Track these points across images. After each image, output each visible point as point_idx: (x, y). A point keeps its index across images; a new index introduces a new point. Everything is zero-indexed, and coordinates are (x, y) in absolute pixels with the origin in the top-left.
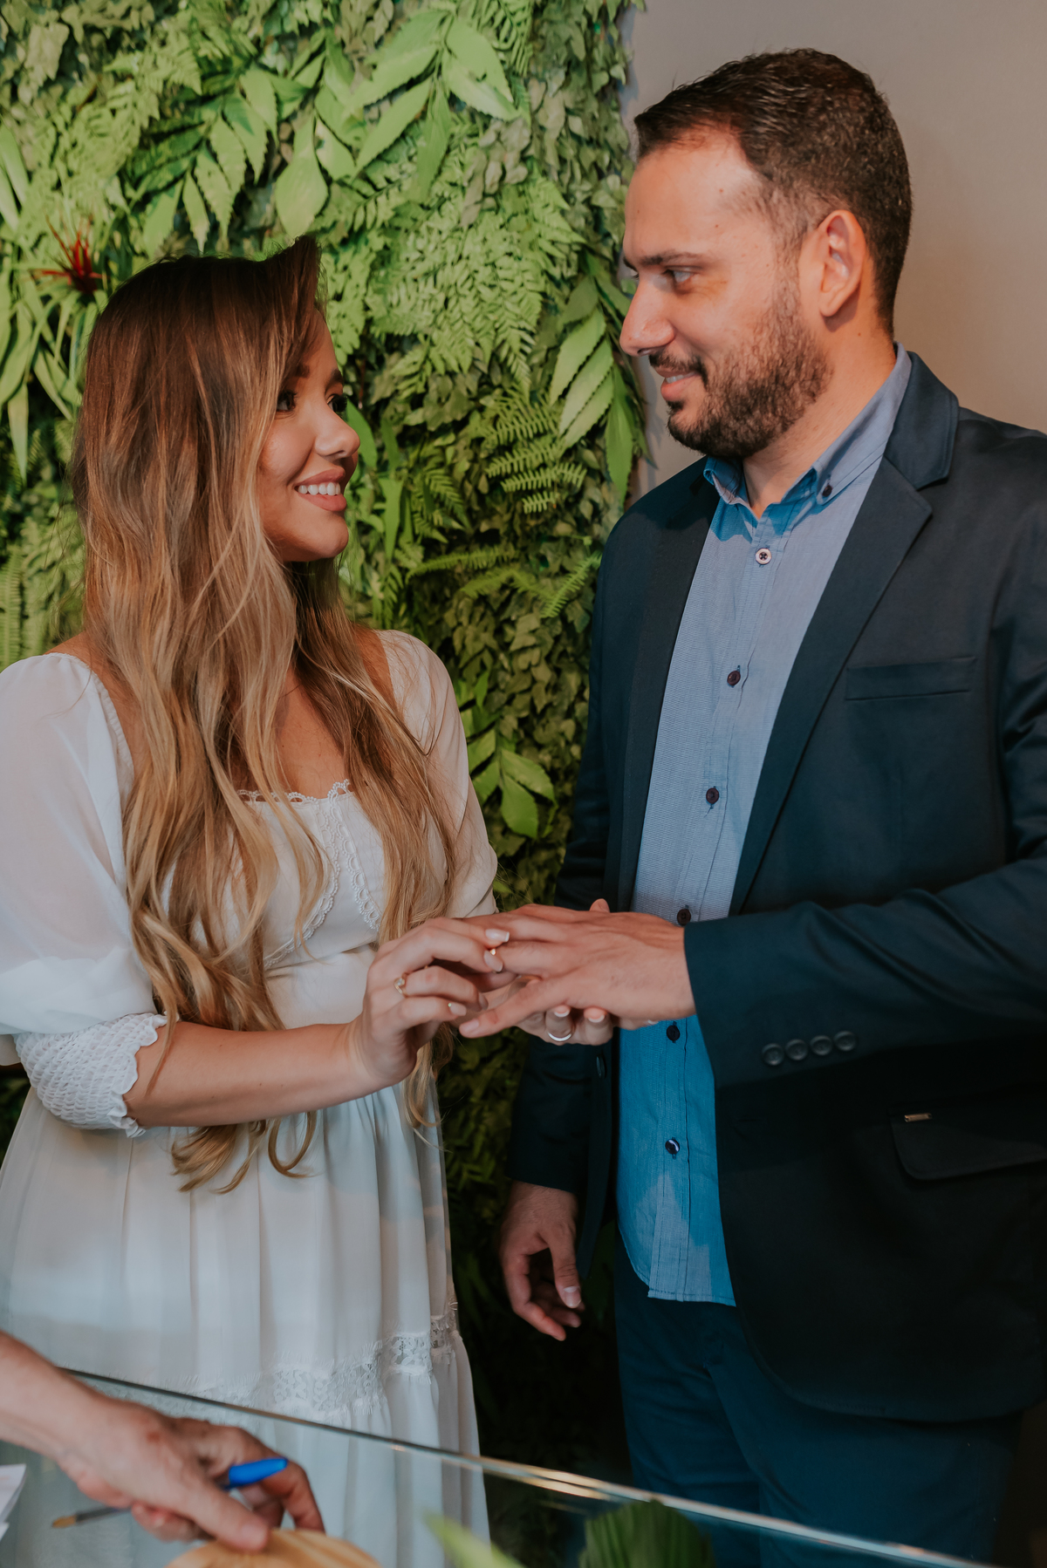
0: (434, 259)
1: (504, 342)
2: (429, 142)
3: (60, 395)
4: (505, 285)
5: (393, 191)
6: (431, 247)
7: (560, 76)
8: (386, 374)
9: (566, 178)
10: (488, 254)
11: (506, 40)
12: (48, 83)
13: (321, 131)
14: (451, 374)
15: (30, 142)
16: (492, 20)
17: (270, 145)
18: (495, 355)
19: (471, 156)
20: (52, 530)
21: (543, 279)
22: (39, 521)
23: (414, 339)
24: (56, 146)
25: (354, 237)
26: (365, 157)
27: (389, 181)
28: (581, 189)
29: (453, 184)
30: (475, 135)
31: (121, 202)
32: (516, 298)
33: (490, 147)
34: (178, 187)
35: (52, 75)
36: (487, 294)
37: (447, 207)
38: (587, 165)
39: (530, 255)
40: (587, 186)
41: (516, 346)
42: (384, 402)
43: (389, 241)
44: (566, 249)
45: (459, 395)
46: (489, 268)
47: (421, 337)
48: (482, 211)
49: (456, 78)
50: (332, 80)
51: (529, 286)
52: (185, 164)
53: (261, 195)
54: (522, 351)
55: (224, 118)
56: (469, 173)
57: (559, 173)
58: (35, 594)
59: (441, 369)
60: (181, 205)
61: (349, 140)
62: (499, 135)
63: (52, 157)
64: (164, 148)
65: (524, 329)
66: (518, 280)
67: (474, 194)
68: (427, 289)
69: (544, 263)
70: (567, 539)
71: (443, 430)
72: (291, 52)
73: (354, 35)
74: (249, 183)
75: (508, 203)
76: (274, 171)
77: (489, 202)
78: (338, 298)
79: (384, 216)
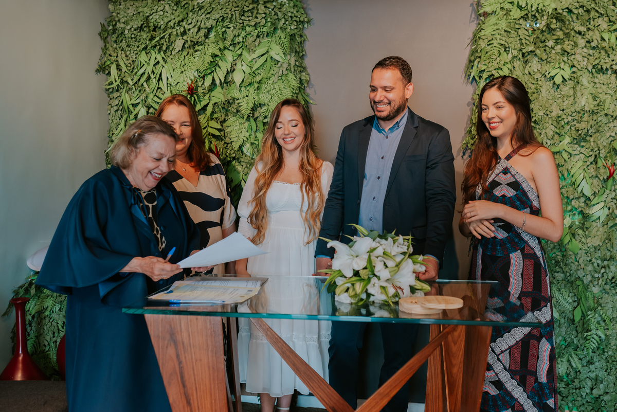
0: (268, 89)
2: (267, 66)
4: (284, 94)
5: (260, 75)
6: (268, 86)
7: (294, 54)
8: (257, 112)
9: (295, 74)
10: (280, 88)
11: (283, 47)
12: (179, 51)
13: (243, 62)
15: (174, 63)
16: (279, 43)
17: (232, 66)
19: (276, 69)
21: (292, 93)
23: (264, 105)
24: (181, 64)
25: (250, 84)
26: (254, 69)
27: (258, 73)
28: (298, 75)
29: (272, 74)
30: (276, 64)
31: (197, 76)
33: (279, 68)
34: (212, 73)
35: (180, 49)
37: (271, 79)
38: (299, 71)
39: (288, 88)
40: (300, 75)
42: (257, 117)
44: (296, 87)
47: (266, 104)
48: (278, 80)
49: (272, 53)
50: (245, 53)
52: (213, 69)
53: (230, 75)
55: (221, 60)
56: (275, 72)
57: (294, 72)
60: (213, 77)
61: (249, 65)
62: (281, 65)
63: (180, 66)
66: (286, 93)
67: (276, 76)
68: (267, 95)
69: (292, 90)
72: (235, 47)
73: (250, 45)
74: (228, 73)
75: (283, 78)
76: (233, 71)
77: (280, 78)
78: (247, 96)
79: (258, 80)
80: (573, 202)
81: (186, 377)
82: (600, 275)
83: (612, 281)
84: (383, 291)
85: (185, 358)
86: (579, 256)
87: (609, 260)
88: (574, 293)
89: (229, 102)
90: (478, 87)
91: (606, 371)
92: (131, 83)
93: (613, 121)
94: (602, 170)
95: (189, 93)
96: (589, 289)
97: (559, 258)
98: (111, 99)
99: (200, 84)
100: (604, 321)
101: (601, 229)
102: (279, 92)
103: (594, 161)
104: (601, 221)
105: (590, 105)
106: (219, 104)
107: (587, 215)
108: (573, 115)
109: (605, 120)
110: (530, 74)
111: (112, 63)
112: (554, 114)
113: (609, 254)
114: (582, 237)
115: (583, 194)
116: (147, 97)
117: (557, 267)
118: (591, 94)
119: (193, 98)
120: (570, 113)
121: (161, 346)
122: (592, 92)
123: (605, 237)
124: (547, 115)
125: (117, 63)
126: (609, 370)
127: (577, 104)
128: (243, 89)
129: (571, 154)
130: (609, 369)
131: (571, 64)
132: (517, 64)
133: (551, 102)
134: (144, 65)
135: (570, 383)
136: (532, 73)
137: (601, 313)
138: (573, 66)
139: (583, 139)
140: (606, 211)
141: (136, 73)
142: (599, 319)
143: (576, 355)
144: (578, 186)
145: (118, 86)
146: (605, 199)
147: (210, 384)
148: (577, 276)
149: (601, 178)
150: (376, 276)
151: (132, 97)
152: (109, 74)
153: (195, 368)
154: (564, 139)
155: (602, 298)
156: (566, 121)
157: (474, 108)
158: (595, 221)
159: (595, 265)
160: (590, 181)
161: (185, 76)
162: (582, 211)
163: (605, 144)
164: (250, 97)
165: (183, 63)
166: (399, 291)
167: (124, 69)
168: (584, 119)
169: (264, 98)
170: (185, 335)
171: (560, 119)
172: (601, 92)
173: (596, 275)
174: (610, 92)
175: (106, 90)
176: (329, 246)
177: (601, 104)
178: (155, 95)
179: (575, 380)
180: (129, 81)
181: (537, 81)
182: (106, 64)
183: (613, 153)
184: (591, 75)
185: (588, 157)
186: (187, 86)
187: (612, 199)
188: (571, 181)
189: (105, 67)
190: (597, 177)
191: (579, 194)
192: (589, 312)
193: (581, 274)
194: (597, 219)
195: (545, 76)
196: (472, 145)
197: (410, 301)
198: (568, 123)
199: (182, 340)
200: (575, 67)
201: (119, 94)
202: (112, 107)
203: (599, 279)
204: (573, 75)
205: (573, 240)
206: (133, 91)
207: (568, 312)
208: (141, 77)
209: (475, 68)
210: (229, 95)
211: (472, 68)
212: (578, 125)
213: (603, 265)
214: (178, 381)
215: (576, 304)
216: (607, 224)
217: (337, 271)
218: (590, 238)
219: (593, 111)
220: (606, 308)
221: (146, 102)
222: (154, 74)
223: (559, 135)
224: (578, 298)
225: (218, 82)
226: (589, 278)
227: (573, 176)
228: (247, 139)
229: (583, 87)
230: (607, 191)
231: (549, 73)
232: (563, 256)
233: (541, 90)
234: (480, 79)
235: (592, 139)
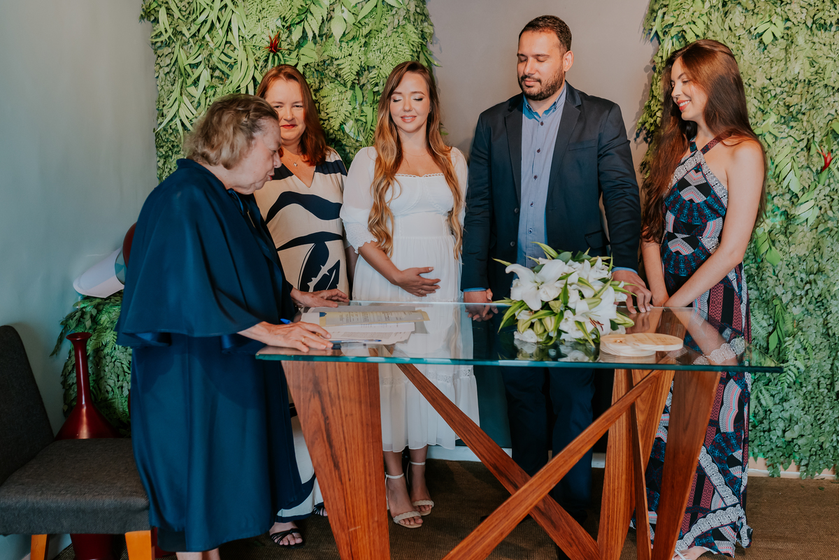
0: (380, 45)
2: (377, 14)
4: (400, 53)
5: (367, 26)
6: (379, 42)
8: (364, 77)
9: (415, 24)
10: (395, 44)
13: (343, 8)
17: (328, 12)
19: (389, 18)
21: (412, 52)
23: (374, 67)
25: (354, 39)
26: (360, 18)
27: (366, 24)
28: (420, 27)
29: (384, 25)
30: (388, 11)
31: (281, 27)
32: (403, 56)
33: (394, 15)
34: (302, 23)
37: (383, 31)
38: (420, 20)
39: (407, 44)
42: (364, 85)
43: (367, 40)
44: (417, 43)
47: (377, 67)
48: (393, 32)
51: (407, 53)
52: (304, 16)
53: (326, 25)
55: (313, 3)
56: (389, 22)
57: (414, 22)
60: (304, 28)
61: (353, 12)
62: (397, 12)
66: (404, 51)
67: (390, 28)
68: (378, 53)
69: (412, 47)
74: (323, 21)
75: (400, 30)
76: (330, 19)
77: (395, 30)
78: (350, 55)
79: (364, 34)
80: (776, 200)
81: (334, 435)
82: (803, 293)
83: (818, 300)
84: (580, 327)
85: (333, 412)
86: (779, 268)
87: (815, 274)
88: (770, 315)
89: (325, 62)
90: (662, 47)
91: (803, 410)
92: (188, 35)
93: (833, 95)
94: (815, 159)
95: (271, 51)
96: (789, 310)
97: (753, 271)
98: (159, 56)
99: (284, 37)
100: (805, 349)
101: (808, 234)
102: (394, 50)
103: (806, 146)
104: (809, 224)
105: (807, 73)
106: (312, 65)
107: (793, 216)
108: (783, 85)
109: (823, 93)
110: (730, 29)
111: (161, 6)
112: (758, 84)
113: (816, 266)
114: (783, 244)
115: (789, 189)
116: (210, 55)
117: (750, 283)
118: (808, 57)
119: (276, 58)
120: (780, 83)
121: (302, 398)
122: (809, 56)
123: (813, 244)
124: (750, 85)
125: (166, 5)
126: (806, 409)
127: (788, 71)
128: (344, 44)
129: (776, 137)
130: (807, 407)
131: (785, 17)
132: (716, 16)
133: (755, 67)
134: (205, 9)
135: (757, 424)
136: (733, 28)
137: (802, 340)
138: (788, 20)
139: (793, 117)
140: (816, 212)
141: (194, 20)
142: (799, 346)
143: (768, 390)
144: (784, 179)
145: (169, 38)
146: (816, 196)
147: (364, 443)
148: (774, 294)
149: (814, 170)
150: (570, 309)
151: (188, 54)
152: (156, 21)
153: (345, 424)
154: (769, 118)
155: (803, 321)
156: (773, 94)
157: (656, 75)
158: (801, 224)
159: (798, 279)
160: (799, 172)
161: (263, 26)
162: (786, 211)
163: (821, 124)
164: (354, 57)
165: (260, 8)
166: (598, 327)
167: (177, 14)
168: (796, 92)
169: (373, 58)
170: (332, 384)
171: (765, 90)
172: (822, 55)
173: (798, 293)
174: (832, 55)
175: (152, 44)
176: (508, 271)
177: (820, 71)
178: (222, 52)
179: (764, 421)
180: (185, 31)
181: (739, 39)
182: (152, 7)
183: (830, 135)
184: (809, 33)
185: (799, 142)
186: (268, 39)
187: (825, 196)
188: (775, 173)
189: (150, 12)
190: (808, 167)
191: (783, 190)
192: (787, 339)
193: (779, 291)
194: (804, 222)
195: (750, 32)
196: (651, 124)
197: (613, 339)
198: (775, 96)
199: (329, 391)
200: (790, 21)
201: (170, 50)
202: (161, 67)
203: (802, 298)
204: (786, 31)
205: (773, 248)
206: (189, 45)
207: (760, 338)
208: (201, 26)
209: (658, 20)
210: (326, 54)
211: (654, 20)
212: (788, 99)
213: (808, 279)
214: (324, 441)
215: (771, 329)
216: (817, 228)
217: (519, 302)
218: (794, 246)
219: (810, 81)
220: (809, 333)
221: (209, 61)
222: (220, 23)
223: (763, 111)
224: (774, 321)
225: (310, 35)
226: (790, 296)
227: (777, 166)
228: (350, 114)
229: (798, 48)
230: (820, 186)
231: (755, 29)
232: (758, 268)
233: (743, 51)
234: (664, 35)
235: (805, 118)
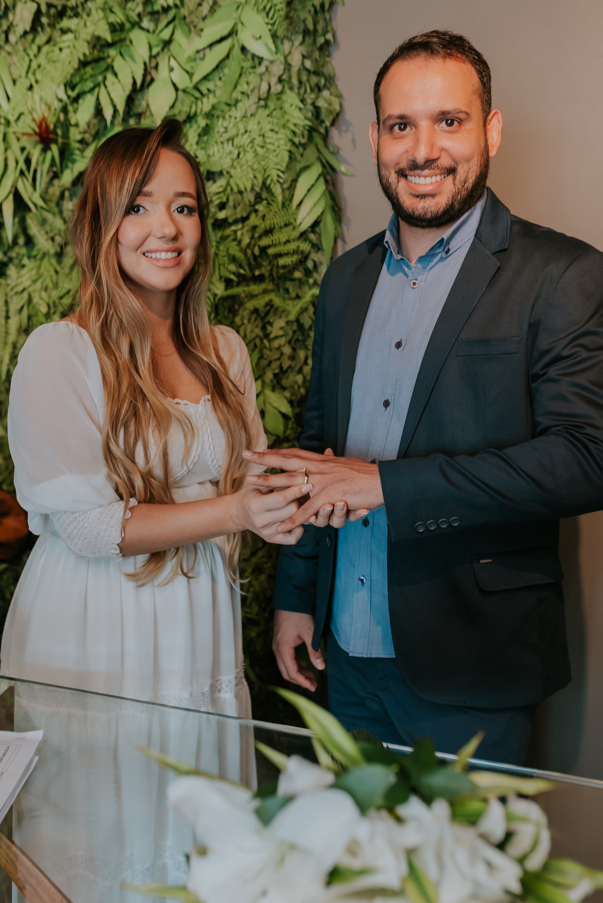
0: (232, 132)
1: (268, 176)
2: (231, 70)
3: (30, 199)
4: (270, 146)
5: (211, 96)
6: (231, 126)
7: (300, 38)
9: (302, 91)
10: (261, 129)
11: (272, 19)
12: (26, 33)
13: (173, 63)
14: (240, 192)
15: (14, 64)
16: (265, 8)
17: (146, 70)
18: (264, 183)
19: (253, 79)
20: (24, 271)
21: (289, 144)
22: (17, 267)
23: (221, 173)
24: (29, 67)
25: (190, 119)
26: (197, 77)
27: (209, 90)
28: (310, 98)
29: (243, 93)
30: (254, 67)
31: (64, 98)
32: (275, 154)
33: (261, 75)
34: (96, 90)
35: (28, 28)
36: (259, 150)
37: (240, 105)
38: (313, 84)
39: (282, 131)
40: (313, 96)
41: (275, 178)
43: (209, 122)
44: (302, 128)
45: (245, 203)
46: (261, 138)
47: (225, 173)
48: (258, 108)
49: (245, 37)
50: (179, 37)
51: (282, 147)
52: (100, 78)
53: (139, 96)
54: (278, 181)
55: (121, 54)
56: (251, 87)
57: (299, 89)
58: (15, 304)
59: (235, 189)
60: (98, 99)
61: (188, 68)
62: (267, 68)
63: (27, 72)
64: (89, 70)
65: (279, 170)
66: (276, 144)
67: (254, 98)
68: (228, 147)
69: (290, 135)
70: (300, 280)
71: (236, 222)
72: (157, 22)
73: (191, 13)
74: (135, 89)
75: (272, 104)
76: (148, 84)
77: (262, 103)
79: (206, 109)
95: (40, 141)
102: (259, 140)
119: (48, 154)
161: (36, 98)
169: (219, 156)
